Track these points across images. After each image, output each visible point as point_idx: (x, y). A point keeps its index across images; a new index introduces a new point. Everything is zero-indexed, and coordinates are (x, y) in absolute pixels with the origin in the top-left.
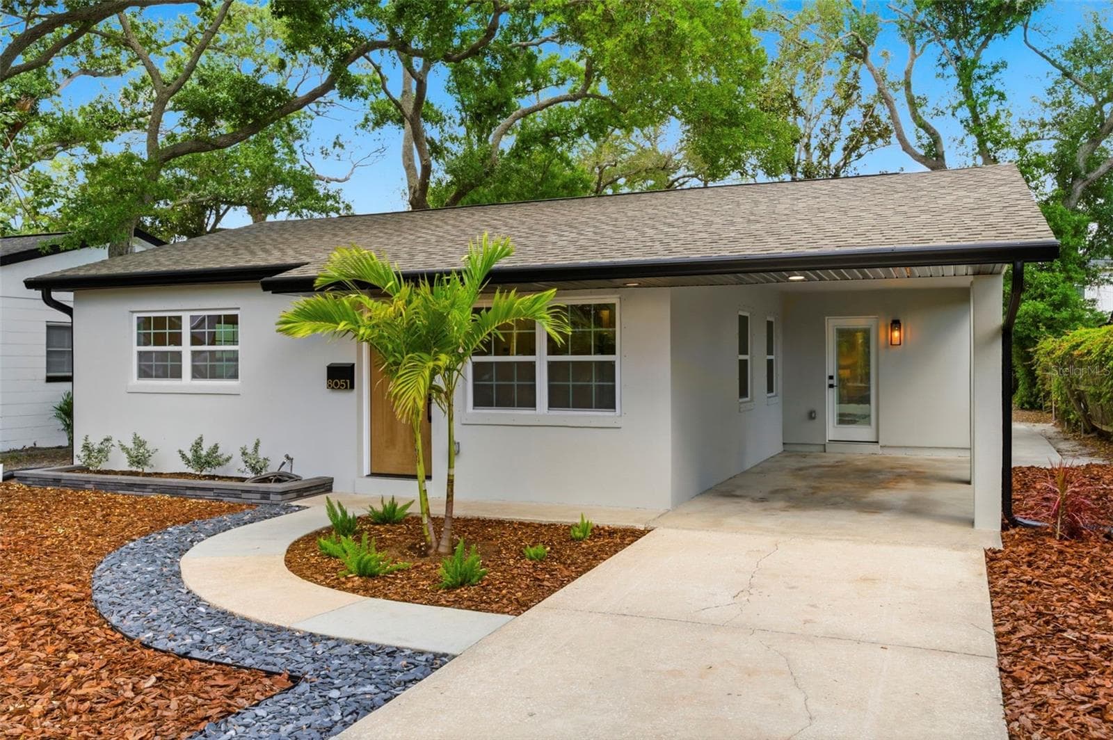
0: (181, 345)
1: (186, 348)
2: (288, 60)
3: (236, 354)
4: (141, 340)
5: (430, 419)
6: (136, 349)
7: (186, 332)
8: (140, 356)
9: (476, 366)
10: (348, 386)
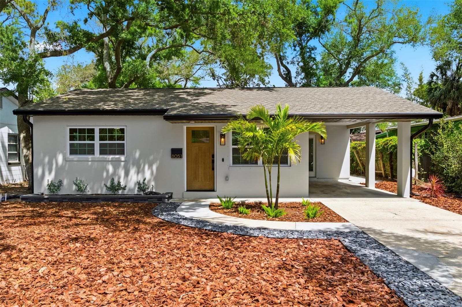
0: (94, 141)
1: (97, 142)
2: (89, 19)
3: (124, 144)
4: (72, 138)
5: (213, 169)
6: (69, 142)
7: (97, 135)
8: (71, 145)
9: (233, 149)
10: (181, 157)
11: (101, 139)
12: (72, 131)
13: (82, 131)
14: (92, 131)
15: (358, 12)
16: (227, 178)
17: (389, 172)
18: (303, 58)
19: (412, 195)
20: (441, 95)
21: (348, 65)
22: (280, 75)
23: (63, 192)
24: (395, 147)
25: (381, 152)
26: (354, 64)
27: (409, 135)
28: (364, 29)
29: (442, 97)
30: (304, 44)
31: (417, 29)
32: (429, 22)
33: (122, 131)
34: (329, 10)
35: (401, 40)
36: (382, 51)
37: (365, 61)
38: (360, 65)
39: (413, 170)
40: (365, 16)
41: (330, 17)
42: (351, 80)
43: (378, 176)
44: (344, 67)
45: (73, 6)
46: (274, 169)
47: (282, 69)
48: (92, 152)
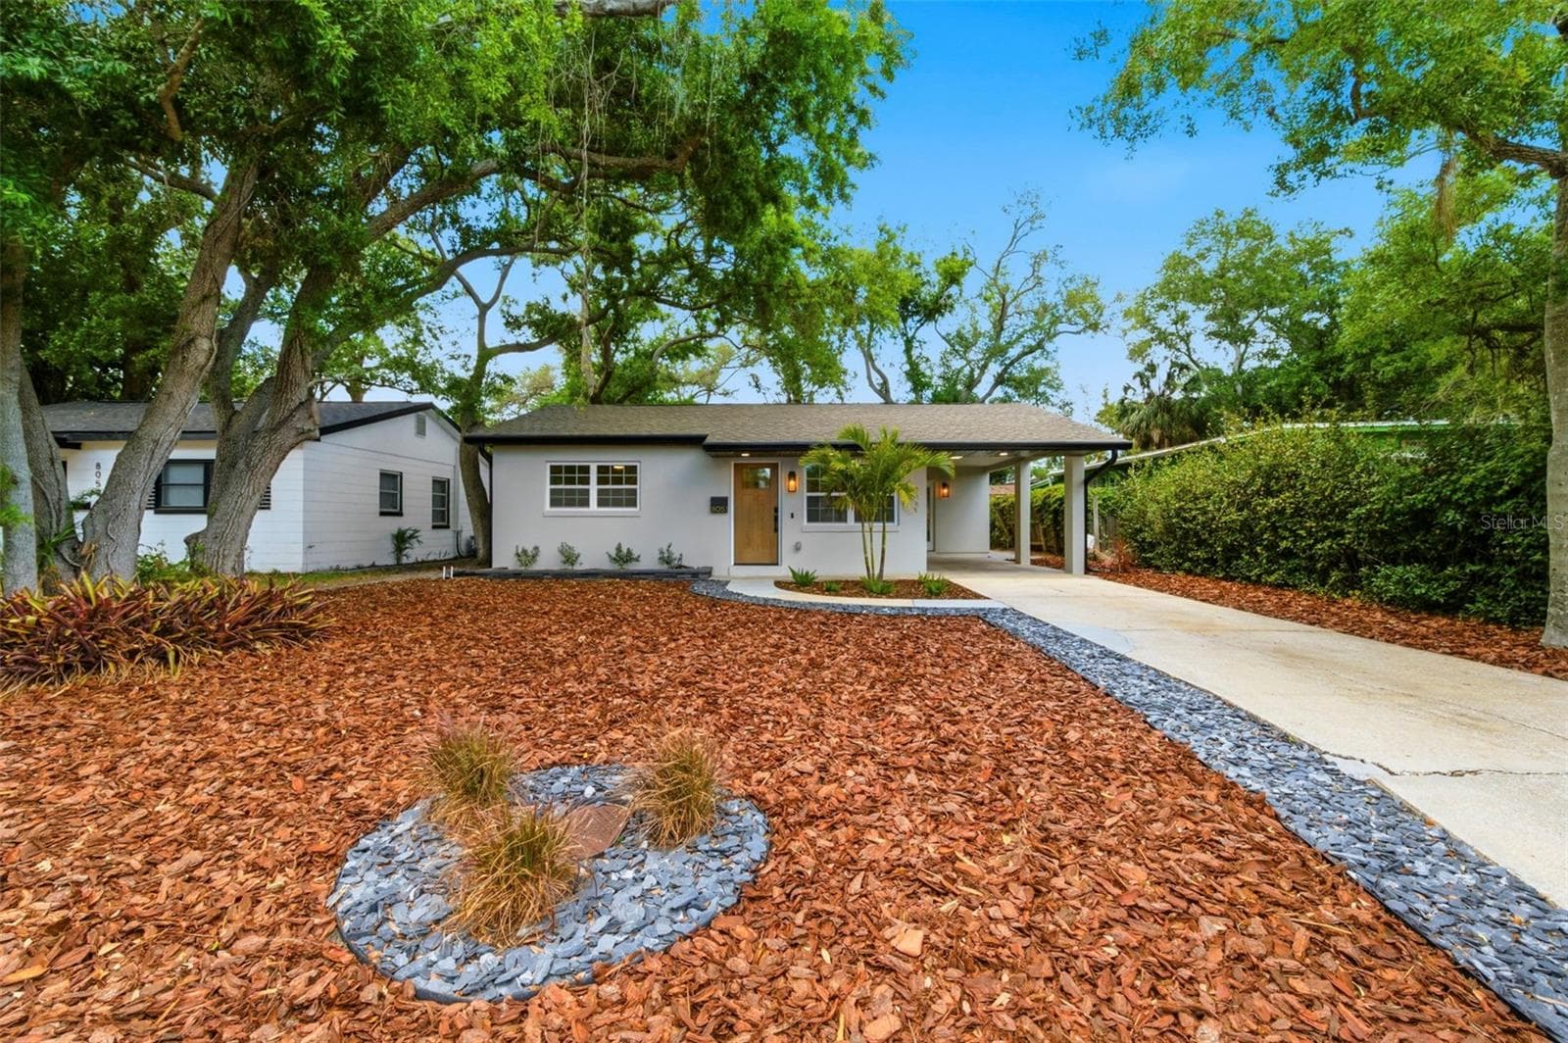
0: (589, 484)
1: (593, 488)
2: (570, 295)
3: (635, 490)
4: (554, 481)
5: (776, 530)
6: (548, 487)
7: (593, 476)
8: (553, 492)
9: (809, 498)
10: (725, 511)
11: (600, 481)
12: (555, 470)
13: (570, 469)
14: (586, 470)
15: (1000, 282)
16: (797, 548)
17: (1052, 543)
18: (909, 357)
19: (1088, 570)
20: (1141, 421)
21: (984, 368)
22: (871, 384)
23: (540, 565)
24: (1061, 501)
25: (1038, 511)
26: (995, 368)
27: (1082, 477)
28: (1010, 310)
29: (1144, 424)
30: (910, 335)
31: (1099, 310)
32: (1119, 298)
33: (632, 470)
34: (953, 278)
35: (1074, 328)
36: (1040, 345)
37: (1012, 363)
38: (1005, 371)
39: (1090, 538)
40: (1011, 287)
41: (954, 290)
42: (989, 394)
43: (1035, 549)
44: (977, 372)
45: (536, 271)
46: (878, 526)
47: (875, 376)
48: (585, 503)
